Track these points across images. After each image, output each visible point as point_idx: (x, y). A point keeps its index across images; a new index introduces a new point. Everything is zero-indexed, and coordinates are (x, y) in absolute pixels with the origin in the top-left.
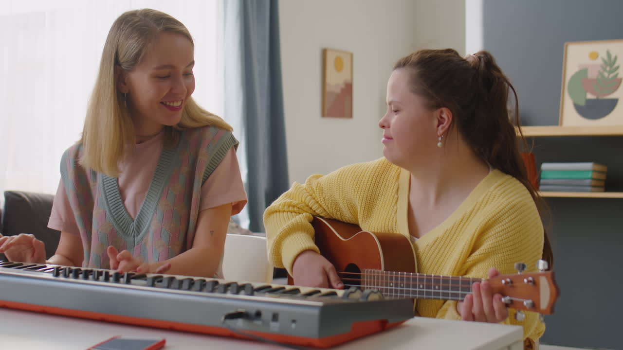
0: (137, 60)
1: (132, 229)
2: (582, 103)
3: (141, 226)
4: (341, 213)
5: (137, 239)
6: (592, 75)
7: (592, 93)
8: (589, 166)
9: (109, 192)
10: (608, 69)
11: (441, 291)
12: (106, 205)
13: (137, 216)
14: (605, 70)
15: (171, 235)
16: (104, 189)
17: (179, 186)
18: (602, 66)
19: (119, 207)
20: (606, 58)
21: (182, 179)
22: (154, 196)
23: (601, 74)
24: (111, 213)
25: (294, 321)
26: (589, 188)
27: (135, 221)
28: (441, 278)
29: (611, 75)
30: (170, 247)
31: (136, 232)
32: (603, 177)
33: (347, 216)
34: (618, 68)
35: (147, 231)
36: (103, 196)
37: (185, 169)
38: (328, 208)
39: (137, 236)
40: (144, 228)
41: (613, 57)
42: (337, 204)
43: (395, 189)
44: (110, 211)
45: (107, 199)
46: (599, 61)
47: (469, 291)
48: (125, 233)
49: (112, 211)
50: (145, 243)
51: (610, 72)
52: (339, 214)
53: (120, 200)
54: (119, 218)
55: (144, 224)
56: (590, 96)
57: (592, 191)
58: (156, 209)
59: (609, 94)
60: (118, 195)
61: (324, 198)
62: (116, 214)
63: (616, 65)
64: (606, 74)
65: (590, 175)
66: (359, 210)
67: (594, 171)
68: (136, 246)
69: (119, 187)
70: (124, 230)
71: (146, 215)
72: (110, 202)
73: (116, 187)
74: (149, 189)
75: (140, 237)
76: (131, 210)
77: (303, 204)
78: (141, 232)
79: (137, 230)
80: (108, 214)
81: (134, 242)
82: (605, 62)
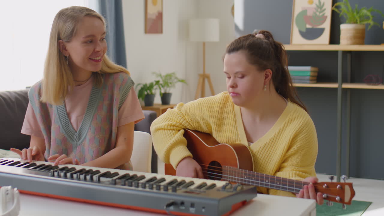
0: (72, 35)
1: (76, 137)
2: (304, 30)
3: (81, 136)
4: (201, 127)
5: (78, 143)
6: (310, 13)
7: (310, 24)
8: (308, 68)
9: (61, 115)
10: (319, 10)
11: (281, 186)
12: (60, 123)
13: (79, 129)
14: (317, 11)
15: (100, 141)
16: (58, 113)
17: (103, 112)
18: (315, 9)
19: (67, 124)
20: (318, 3)
21: (105, 108)
22: (89, 118)
23: (315, 13)
24: (63, 128)
25: (204, 208)
26: (308, 81)
27: (77, 132)
28: (281, 179)
29: (321, 14)
30: (100, 148)
31: (78, 139)
32: (316, 74)
33: (205, 129)
34: (325, 10)
35: (85, 138)
36: (58, 117)
37: (106, 102)
38: (194, 125)
39: (79, 141)
40: (83, 136)
41: (322, 3)
42: (198, 123)
43: (233, 115)
44: (63, 126)
45: (60, 120)
46: (314, 6)
47: (301, 188)
48: (72, 138)
49: (64, 127)
50: (84, 145)
51: (320, 12)
52: (200, 128)
53: (68, 120)
54: (68, 131)
55: (83, 134)
56: (308, 26)
57: (309, 83)
58: (90, 126)
59: (319, 25)
60: (67, 117)
61: (191, 120)
62: (66, 128)
63: (324, 8)
64: (318, 14)
65: (309, 74)
66: (213, 127)
67: (312, 71)
68: (78, 147)
69: (67, 112)
70: (71, 137)
71: (84, 129)
72: (62, 121)
73: (65, 112)
74: (85, 114)
75: (80, 141)
76: (75, 126)
77: (179, 124)
78: (81, 139)
79: (79, 138)
80: (62, 128)
81: (77, 144)
82: (317, 6)
